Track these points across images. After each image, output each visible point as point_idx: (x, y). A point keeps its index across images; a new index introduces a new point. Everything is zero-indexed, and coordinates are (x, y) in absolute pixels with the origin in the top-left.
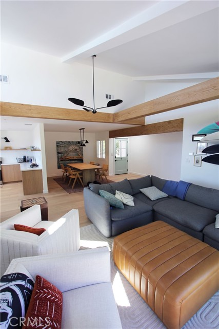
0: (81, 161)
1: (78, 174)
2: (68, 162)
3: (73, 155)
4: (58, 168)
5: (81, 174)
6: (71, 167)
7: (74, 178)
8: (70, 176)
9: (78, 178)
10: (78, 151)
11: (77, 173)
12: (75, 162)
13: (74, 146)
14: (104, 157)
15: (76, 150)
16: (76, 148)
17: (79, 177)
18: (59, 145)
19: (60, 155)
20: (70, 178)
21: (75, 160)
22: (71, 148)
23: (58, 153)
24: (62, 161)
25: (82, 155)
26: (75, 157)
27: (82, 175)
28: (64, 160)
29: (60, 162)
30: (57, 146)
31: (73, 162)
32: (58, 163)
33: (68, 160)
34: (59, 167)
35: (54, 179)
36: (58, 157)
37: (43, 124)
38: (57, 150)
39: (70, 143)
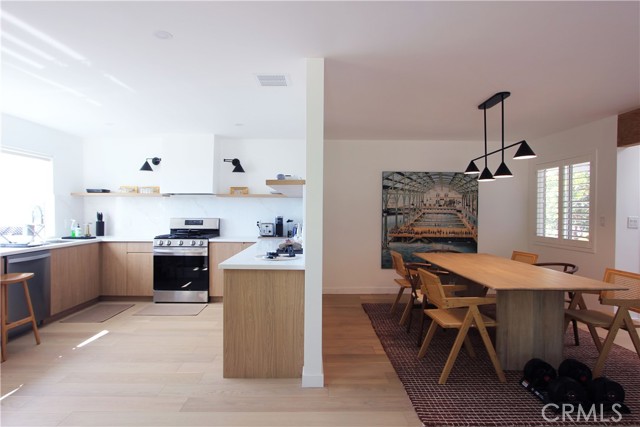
0: (469, 244)
1: (474, 311)
2: (419, 245)
3: (437, 223)
4: (384, 266)
5: (488, 311)
6: (433, 268)
7: (455, 331)
8: (430, 312)
9: (473, 332)
10: (458, 207)
11: (472, 302)
12: (446, 247)
13: (446, 190)
14: (583, 236)
15: (452, 202)
16: (453, 195)
17: (482, 325)
18: (390, 184)
19: (391, 219)
20: (429, 319)
21: (444, 240)
22: (431, 196)
23: (387, 212)
24: (398, 239)
25: (475, 222)
26: (447, 231)
27: (493, 317)
28: (406, 239)
29: (392, 245)
30: (385, 187)
31: (439, 246)
32: (385, 247)
33: (421, 240)
34: (387, 263)
35: (367, 308)
36: (385, 226)
37: (321, 61)
38: (385, 201)
39: (430, 178)
